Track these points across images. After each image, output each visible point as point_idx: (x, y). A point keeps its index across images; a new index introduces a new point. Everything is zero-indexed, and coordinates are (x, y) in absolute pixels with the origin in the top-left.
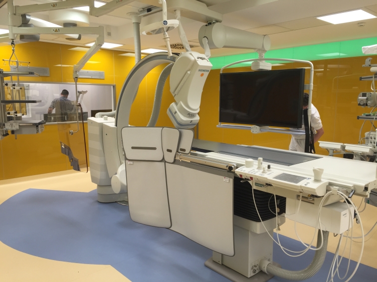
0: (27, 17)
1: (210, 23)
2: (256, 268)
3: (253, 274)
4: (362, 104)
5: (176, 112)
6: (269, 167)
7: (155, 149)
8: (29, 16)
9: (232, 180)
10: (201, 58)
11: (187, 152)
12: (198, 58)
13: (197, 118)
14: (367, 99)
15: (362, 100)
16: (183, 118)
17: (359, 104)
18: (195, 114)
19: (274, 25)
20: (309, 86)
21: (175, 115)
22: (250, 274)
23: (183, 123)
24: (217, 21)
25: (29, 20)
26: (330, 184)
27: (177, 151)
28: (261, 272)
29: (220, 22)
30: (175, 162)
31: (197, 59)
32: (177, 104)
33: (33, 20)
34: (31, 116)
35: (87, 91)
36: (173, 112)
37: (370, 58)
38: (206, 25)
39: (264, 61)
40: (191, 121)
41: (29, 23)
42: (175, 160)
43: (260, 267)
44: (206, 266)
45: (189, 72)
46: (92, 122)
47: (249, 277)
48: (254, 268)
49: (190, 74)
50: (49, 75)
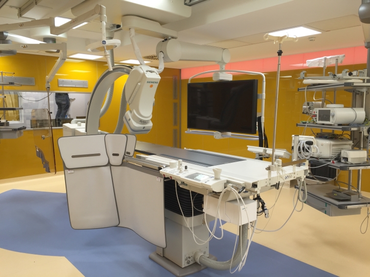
0: (5, 34)
1: (166, 39)
2: (190, 260)
3: (187, 265)
4: (305, 112)
5: (130, 119)
6: (186, 167)
7: (99, 155)
8: (7, 33)
9: (162, 179)
10: (149, 71)
11: (131, 155)
12: (147, 71)
13: (150, 124)
14: (309, 108)
15: (305, 109)
16: (135, 125)
17: (303, 113)
18: (148, 121)
19: (232, 40)
20: (262, 96)
21: (129, 122)
22: (184, 264)
23: (136, 129)
24: (173, 38)
25: (6, 37)
26: (228, 182)
27: (125, 154)
28: (196, 264)
29: (175, 38)
30: (123, 164)
31: (145, 72)
32: (131, 112)
33: (10, 36)
34: (23, 122)
35: (75, 99)
36: (128, 119)
37: (304, 72)
38: (163, 41)
39: (224, 73)
40: (144, 127)
41: (7, 39)
42: (122, 162)
43: (194, 259)
44: (150, 258)
45: (139, 84)
46: (67, 128)
47: (183, 266)
48: (189, 259)
49: (140, 86)
50: (34, 84)
